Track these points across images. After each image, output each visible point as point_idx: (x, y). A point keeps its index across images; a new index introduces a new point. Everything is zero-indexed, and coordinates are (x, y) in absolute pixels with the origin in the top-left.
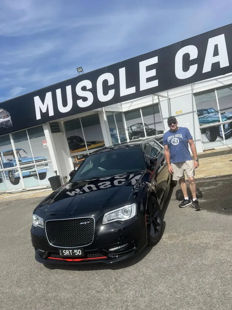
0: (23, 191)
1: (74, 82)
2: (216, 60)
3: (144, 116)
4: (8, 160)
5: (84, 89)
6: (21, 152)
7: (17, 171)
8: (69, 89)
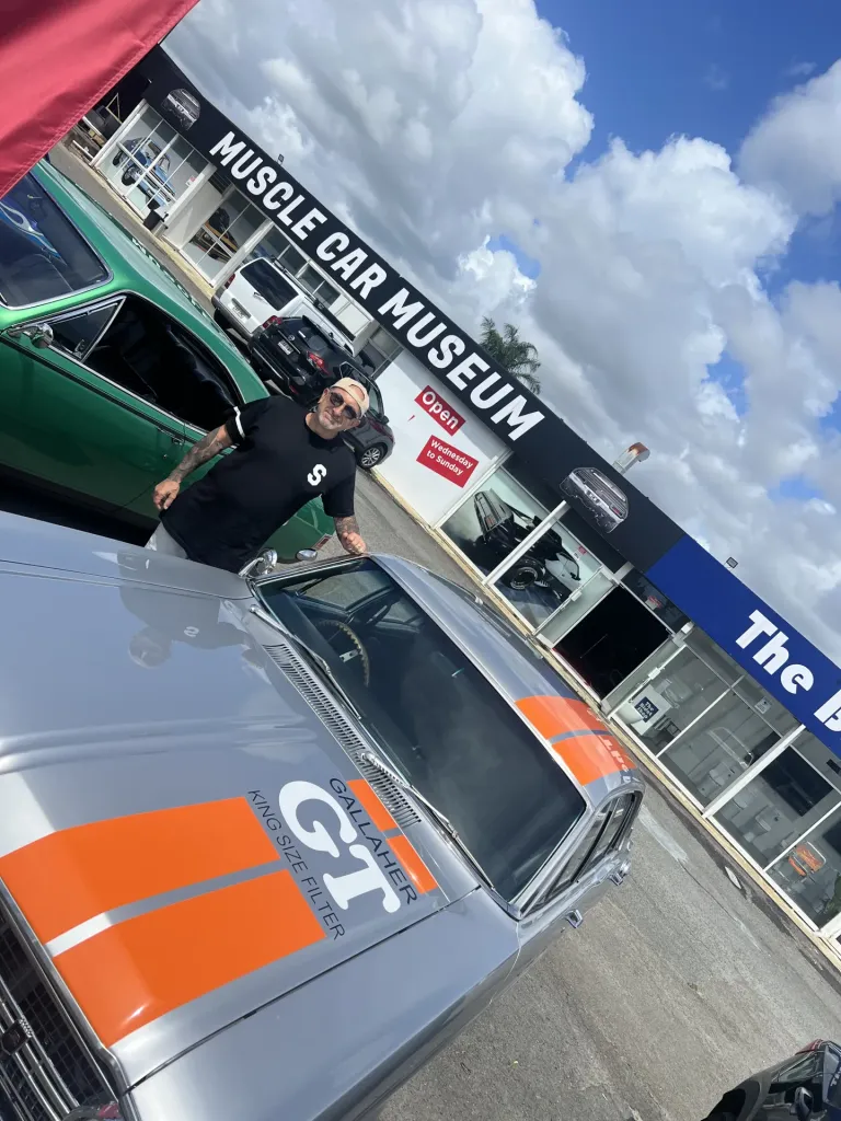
0: (123, 198)
1: (268, 161)
2: (346, 267)
3: (318, 291)
4: (147, 154)
5: (266, 176)
6: (166, 162)
7: (141, 174)
8: (259, 161)
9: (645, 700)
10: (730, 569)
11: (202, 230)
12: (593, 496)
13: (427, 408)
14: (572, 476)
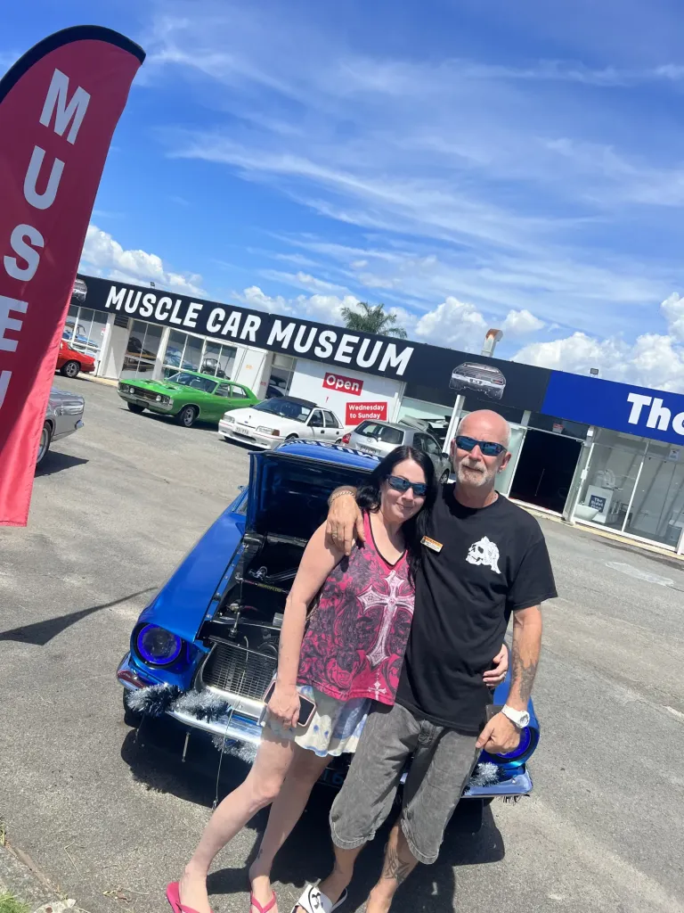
2: (231, 328)
3: (222, 354)
5: (149, 301)
8: (139, 294)
9: (593, 497)
10: (596, 377)
11: (126, 358)
12: (476, 381)
13: (333, 387)
14: (454, 376)
